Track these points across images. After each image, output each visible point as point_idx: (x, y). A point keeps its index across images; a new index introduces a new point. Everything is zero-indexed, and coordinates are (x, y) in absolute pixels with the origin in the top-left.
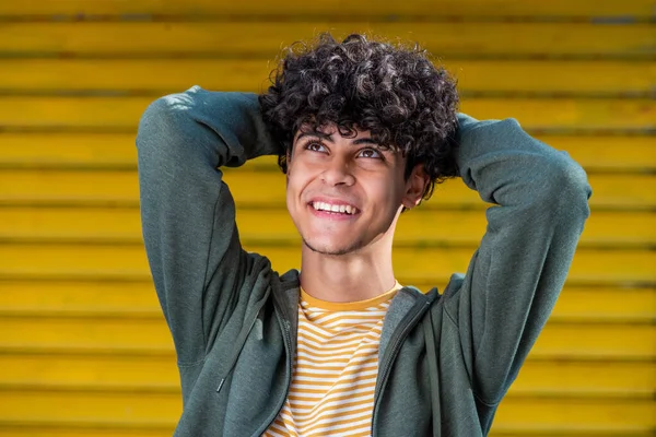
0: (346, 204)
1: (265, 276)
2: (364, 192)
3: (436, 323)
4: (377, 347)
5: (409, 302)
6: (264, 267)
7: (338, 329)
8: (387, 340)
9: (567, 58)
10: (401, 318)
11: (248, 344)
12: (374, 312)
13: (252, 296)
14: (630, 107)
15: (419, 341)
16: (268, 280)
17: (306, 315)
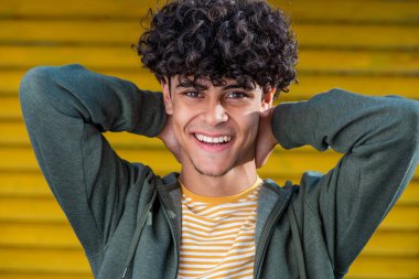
0: (223, 135)
1: (150, 182)
2: (236, 124)
3: (298, 214)
4: (253, 235)
5: (274, 198)
6: (148, 174)
7: (217, 219)
8: (260, 230)
9: (363, 23)
10: (269, 211)
11: (142, 238)
12: (243, 203)
13: (141, 200)
14: (406, 57)
16: (153, 185)
17: (190, 208)
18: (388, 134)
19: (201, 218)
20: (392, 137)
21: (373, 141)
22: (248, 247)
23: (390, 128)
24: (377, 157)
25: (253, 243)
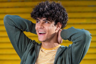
0: (43, 31)
7: (47, 53)
11: (28, 55)
15: (62, 57)
17: (42, 51)
18: (79, 38)
19: (43, 53)
20: (79, 39)
21: (76, 40)
22: (53, 61)
23: (79, 37)
24: (77, 43)
25: (54, 60)
